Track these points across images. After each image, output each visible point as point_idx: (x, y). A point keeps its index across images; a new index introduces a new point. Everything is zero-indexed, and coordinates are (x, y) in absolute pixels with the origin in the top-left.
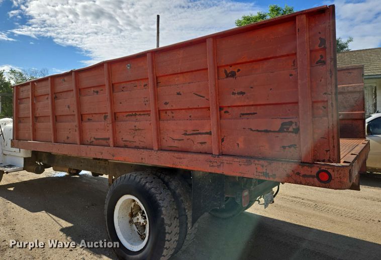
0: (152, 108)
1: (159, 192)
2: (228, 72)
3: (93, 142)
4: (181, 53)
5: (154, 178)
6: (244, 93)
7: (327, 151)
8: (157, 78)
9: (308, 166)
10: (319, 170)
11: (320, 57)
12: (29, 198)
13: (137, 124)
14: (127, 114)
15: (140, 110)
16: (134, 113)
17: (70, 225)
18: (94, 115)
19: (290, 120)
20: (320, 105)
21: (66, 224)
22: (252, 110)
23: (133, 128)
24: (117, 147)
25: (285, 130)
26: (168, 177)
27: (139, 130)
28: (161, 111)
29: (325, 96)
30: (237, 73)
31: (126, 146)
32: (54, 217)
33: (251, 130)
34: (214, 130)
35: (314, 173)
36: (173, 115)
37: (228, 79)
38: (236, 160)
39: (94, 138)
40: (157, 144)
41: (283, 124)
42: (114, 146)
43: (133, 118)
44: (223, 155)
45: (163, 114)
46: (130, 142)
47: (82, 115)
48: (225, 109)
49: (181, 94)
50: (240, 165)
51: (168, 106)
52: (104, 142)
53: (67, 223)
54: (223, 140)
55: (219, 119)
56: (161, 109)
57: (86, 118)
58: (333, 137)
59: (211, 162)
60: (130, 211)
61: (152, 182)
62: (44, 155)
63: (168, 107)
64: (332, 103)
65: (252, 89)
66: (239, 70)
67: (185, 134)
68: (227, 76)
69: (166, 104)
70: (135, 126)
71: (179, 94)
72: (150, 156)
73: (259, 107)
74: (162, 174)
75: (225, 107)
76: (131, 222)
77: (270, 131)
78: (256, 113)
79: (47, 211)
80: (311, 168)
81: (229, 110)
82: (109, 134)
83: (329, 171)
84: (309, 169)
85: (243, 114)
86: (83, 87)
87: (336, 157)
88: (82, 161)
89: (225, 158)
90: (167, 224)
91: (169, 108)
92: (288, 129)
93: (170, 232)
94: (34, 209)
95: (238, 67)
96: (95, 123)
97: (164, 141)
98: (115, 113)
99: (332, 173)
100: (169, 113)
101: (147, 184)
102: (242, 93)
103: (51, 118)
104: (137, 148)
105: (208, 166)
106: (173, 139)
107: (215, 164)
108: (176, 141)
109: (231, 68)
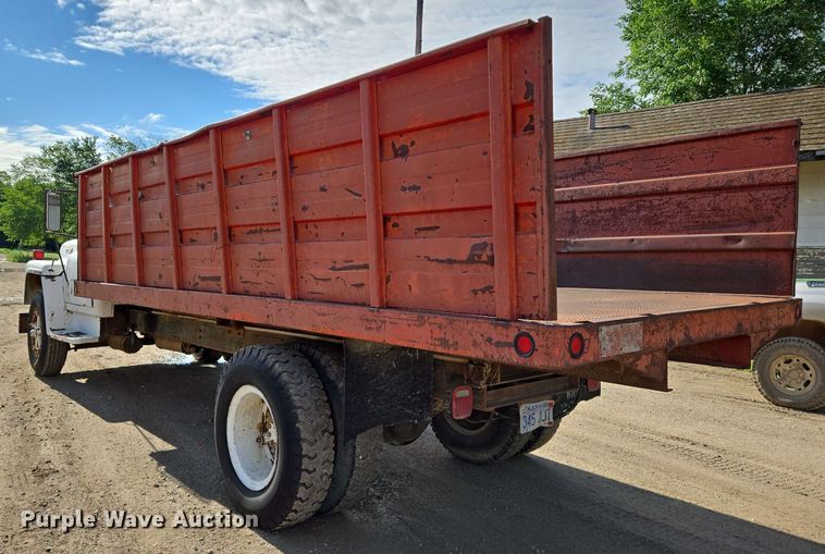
0: (281, 217)
1: (298, 381)
2: (397, 147)
3: (197, 284)
4: (324, 110)
5: (294, 356)
6: (419, 188)
7: (535, 298)
8: (291, 158)
9: (503, 326)
10: (517, 333)
11: (529, 119)
12: (110, 398)
13: (261, 249)
14: (249, 229)
15: (266, 222)
16: (258, 228)
17: (170, 447)
18: (200, 232)
19: (484, 239)
20: (528, 210)
21: (162, 445)
22: (432, 220)
23: (257, 256)
24: (233, 293)
25: (476, 258)
26: (326, 357)
27: (265, 260)
28: (299, 225)
29: (533, 193)
30: (410, 148)
31: (247, 293)
32: (146, 432)
33: (429, 259)
34: (372, 260)
35: (511, 340)
36: (318, 231)
37: (396, 159)
38: (403, 316)
39: (199, 277)
40: (289, 288)
41: (474, 248)
42: (228, 293)
43: (257, 237)
44: (388, 307)
45: (301, 229)
46: (253, 283)
47: (181, 232)
48: (394, 220)
49: (325, 190)
50: (409, 325)
51: (307, 213)
52: (213, 284)
53: (165, 443)
54: (388, 280)
55: (382, 237)
56: (297, 219)
57: (186, 238)
58: (543, 271)
59: (367, 320)
60: (260, 421)
61: (288, 361)
62: (139, 315)
63: (307, 216)
64: (542, 207)
65: (430, 180)
66: (413, 143)
67: (333, 268)
68: (396, 156)
69: (305, 209)
70: (260, 254)
71: (323, 189)
72: (280, 310)
73: (442, 215)
74: (317, 352)
75: (393, 215)
76: (260, 440)
77: (455, 262)
78: (438, 227)
79: (137, 422)
80: (507, 328)
81: (400, 220)
82: (219, 270)
83: (532, 334)
84: (505, 332)
85: (420, 229)
86: (183, 176)
87: (547, 309)
88: (202, 328)
89: (388, 313)
90: (305, 440)
91: (309, 218)
92: (480, 257)
93: (311, 455)
94: (112, 417)
95: (412, 137)
96: (201, 247)
97: (303, 281)
98: (230, 228)
99: (535, 338)
100: (311, 225)
101: (277, 365)
102: (415, 188)
103: (133, 237)
104: (263, 295)
105: (364, 328)
106: (315, 279)
107: (374, 325)
108: (321, 282)
109: (401, 139)
